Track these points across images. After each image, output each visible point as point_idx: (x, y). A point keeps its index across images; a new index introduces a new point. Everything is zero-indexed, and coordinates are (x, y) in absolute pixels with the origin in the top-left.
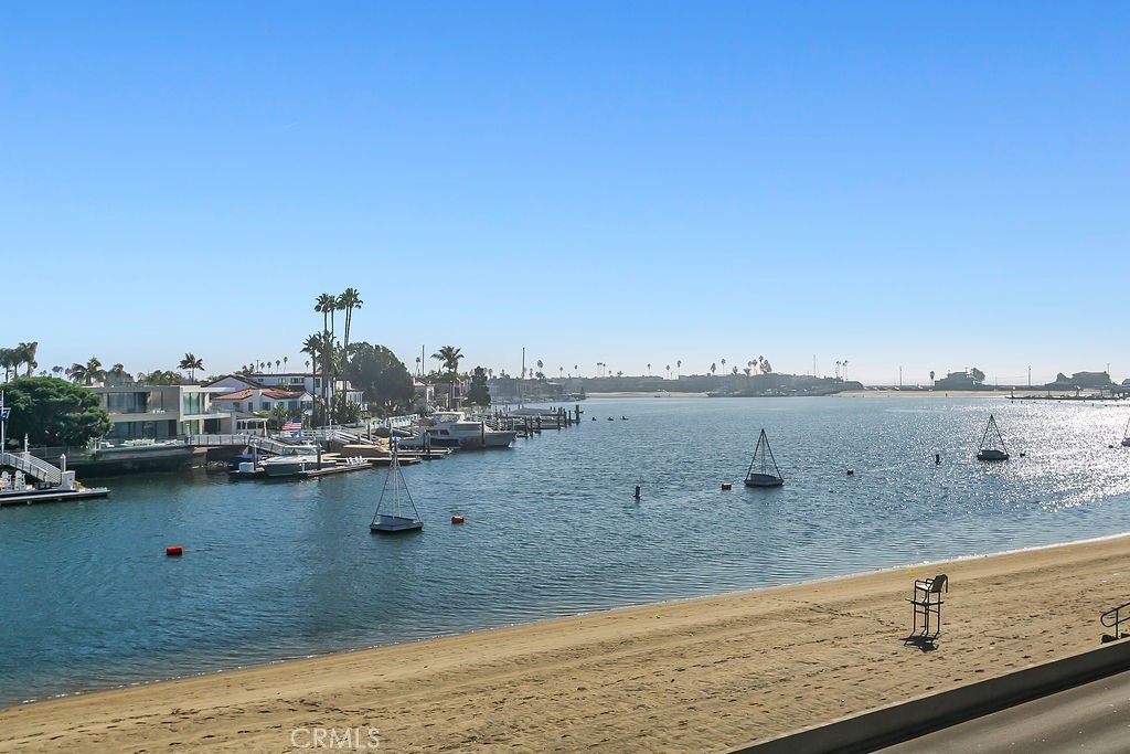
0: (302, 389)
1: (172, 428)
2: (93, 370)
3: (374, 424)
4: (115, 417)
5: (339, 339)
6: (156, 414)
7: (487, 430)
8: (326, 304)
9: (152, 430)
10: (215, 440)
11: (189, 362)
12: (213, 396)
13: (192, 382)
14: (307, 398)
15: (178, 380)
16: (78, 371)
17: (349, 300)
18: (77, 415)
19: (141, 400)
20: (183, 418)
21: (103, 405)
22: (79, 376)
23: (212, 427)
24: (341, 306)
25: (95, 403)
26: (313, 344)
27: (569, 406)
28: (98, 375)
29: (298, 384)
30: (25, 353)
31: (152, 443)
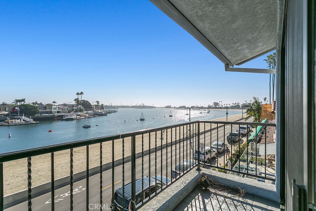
0: (74, 107)
1: (51, 112)
2: (36, 103)
3: (85, 112)
4: (40, 110)
5: (80, 99)
6: (48, 110)
7: (103, 113)
8: (78, 94)
9: (47, 113)
10: (59, 114)
11: (54, 102)
12: (58, 107)
13: (54, 105)
14: (74, 108)
15: (52, 105)
16: (33, 103)
17: (82, 93)
18: (33, 110)
19: (45, 108)
20: (53, 111)
21: (38, 109)
22: (34, 104)
23: (58, 112)
24: (80, 94)
25: (37, 108)
26: (76, 100)
27: (116, 110)
28: (37, 104)
29: (73, 106)
30: (23, 100)
31: (47, 115)
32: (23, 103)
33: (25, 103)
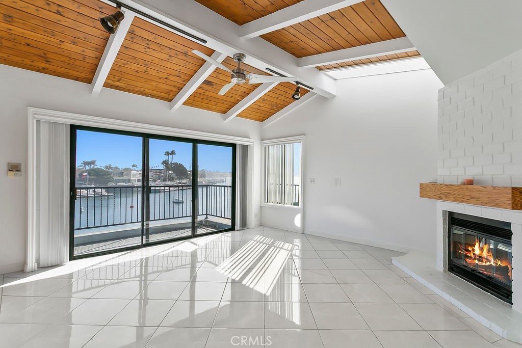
0: (161, 173)
1: (129, 181)
2: (110, 167)
3: (178, 181)
4: (115, 178)
5: (170, 161)
6: (125, 177)
7: (204, 183)
8: (167, 154)
9: (124, 181)
11: (134, 166)
13: (135, 170)
14: (162, 175)
15: (131, 170)
16: (106, 167)
17: (173, 153)
18: (106, 177)
19: (122, 174)
20: (132, 179)
21: (112, 175)
22: (106, 168)
24: (171, 154)
25: (110, 174)
26: (164, 163)
27: (224, 179)
28: (111, 168)
29: (160, 171)
30: (93, 163)
31: (124, 184)
32: (92, 166)
33: (96, 167)
